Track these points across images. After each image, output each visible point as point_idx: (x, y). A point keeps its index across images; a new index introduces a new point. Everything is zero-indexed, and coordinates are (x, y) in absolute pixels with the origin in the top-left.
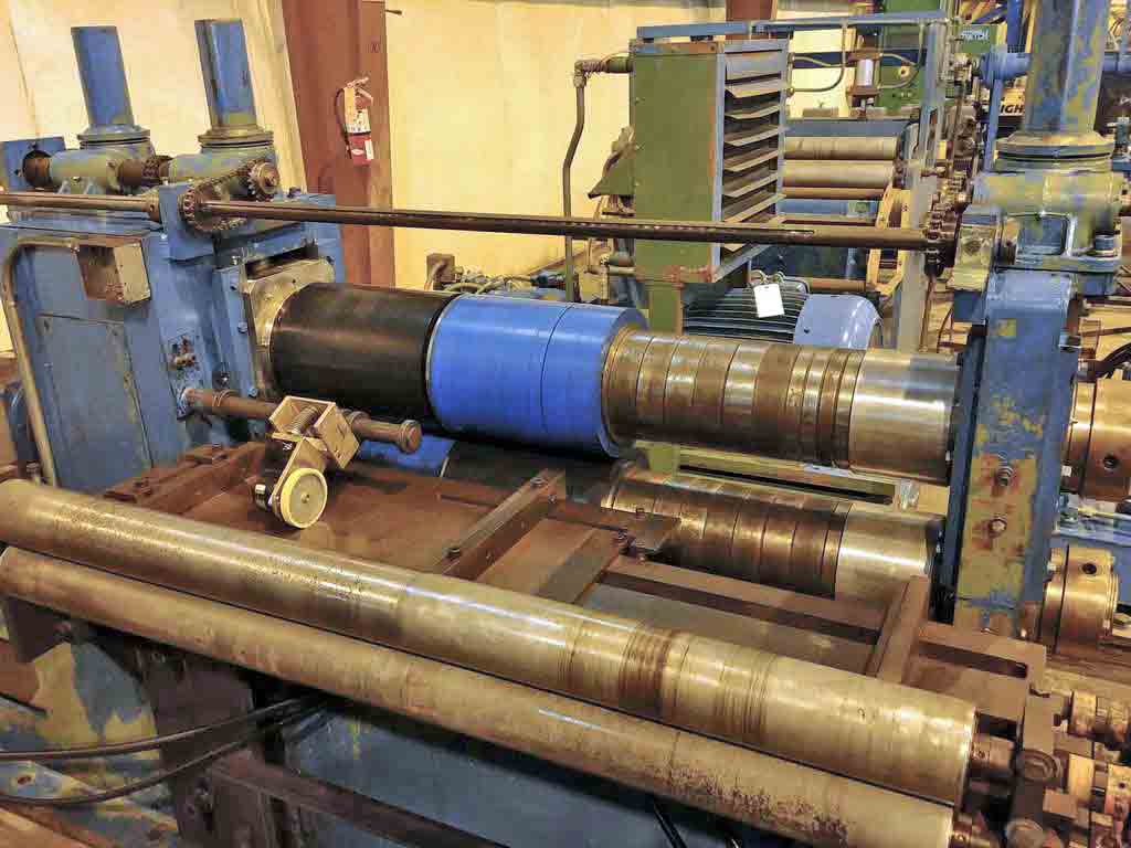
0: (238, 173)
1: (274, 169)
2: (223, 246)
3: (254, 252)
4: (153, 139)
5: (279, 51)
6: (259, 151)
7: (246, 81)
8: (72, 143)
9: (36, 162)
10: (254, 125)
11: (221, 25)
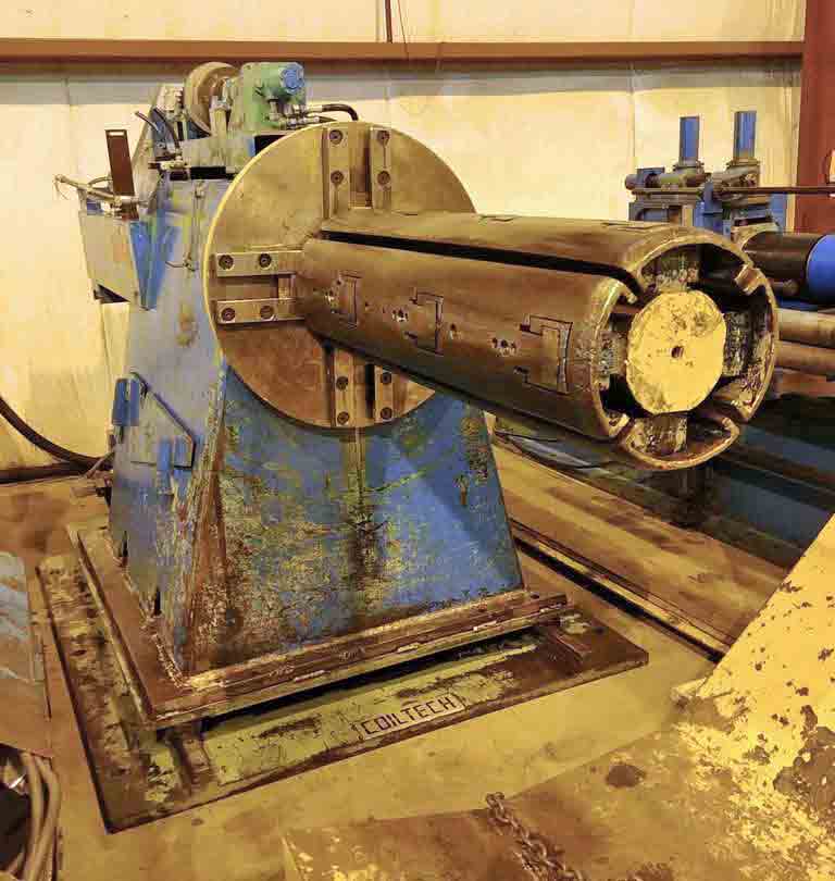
0: (740, 178)
1: (758, 177)
2: (728, 209)
3: (741, 216)
4: (705, 166)
5: (795, 126)
6: (752, 168)
7: (753, 138)
8: (669, 170)
9: (652, 178)
10: (752, 158)
11: (746, 114)
